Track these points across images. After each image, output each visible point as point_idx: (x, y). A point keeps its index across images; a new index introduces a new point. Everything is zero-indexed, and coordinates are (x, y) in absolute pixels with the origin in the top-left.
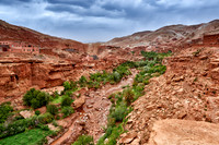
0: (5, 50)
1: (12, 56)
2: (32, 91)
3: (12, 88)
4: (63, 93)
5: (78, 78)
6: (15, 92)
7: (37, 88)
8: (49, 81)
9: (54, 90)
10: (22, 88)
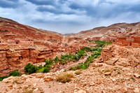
0: (17, 43)
1: (20, 46)
2: (29, 64)
3: (19, 63)
4: (45, 66)
5: (54, 58)
6: (20, 65)
7: (31, 63)
8: (38, 59)
9: (40, 64)
10: (24, 62)
